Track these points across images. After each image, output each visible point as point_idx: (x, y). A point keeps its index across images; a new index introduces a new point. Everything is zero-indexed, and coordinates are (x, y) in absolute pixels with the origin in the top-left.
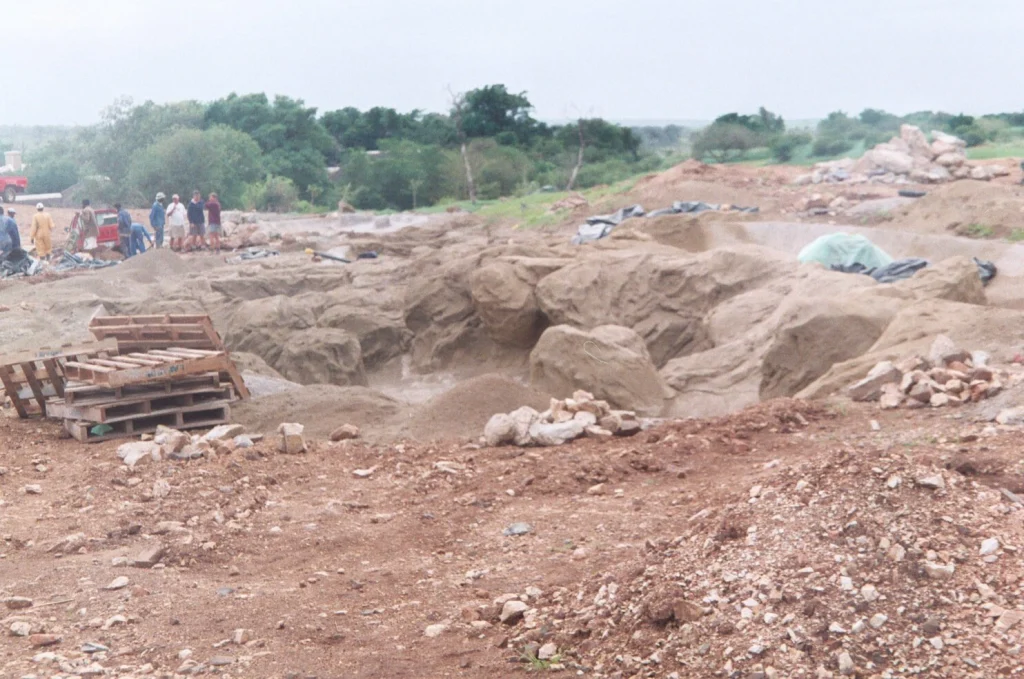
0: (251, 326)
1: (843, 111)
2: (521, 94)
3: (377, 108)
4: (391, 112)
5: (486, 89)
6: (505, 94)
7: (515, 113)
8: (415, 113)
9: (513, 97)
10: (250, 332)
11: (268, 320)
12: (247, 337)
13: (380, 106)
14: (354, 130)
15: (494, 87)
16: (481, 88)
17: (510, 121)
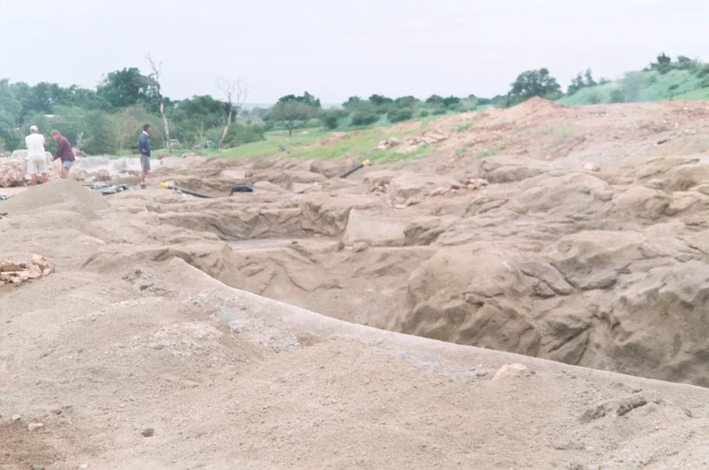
0: (480, 294)
1: (358, 96)
2: (150, 76)
3: (43, 83)
4: (55, 86)
5: (124, 71)
6: (139, 75)
7: (145, 90)
8: (72, 88)
9: (145, 77)
10: (480, 304)
11: (502, 284)
12: (479, 314)
13: (45, 81)
14: (25, 99)
15: (130, 69)
16: (121, 70)
17: (143, 96)
